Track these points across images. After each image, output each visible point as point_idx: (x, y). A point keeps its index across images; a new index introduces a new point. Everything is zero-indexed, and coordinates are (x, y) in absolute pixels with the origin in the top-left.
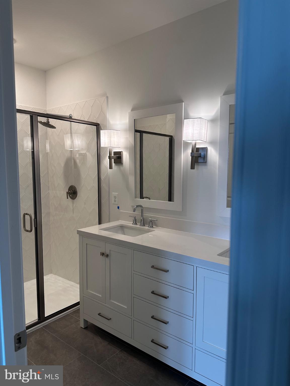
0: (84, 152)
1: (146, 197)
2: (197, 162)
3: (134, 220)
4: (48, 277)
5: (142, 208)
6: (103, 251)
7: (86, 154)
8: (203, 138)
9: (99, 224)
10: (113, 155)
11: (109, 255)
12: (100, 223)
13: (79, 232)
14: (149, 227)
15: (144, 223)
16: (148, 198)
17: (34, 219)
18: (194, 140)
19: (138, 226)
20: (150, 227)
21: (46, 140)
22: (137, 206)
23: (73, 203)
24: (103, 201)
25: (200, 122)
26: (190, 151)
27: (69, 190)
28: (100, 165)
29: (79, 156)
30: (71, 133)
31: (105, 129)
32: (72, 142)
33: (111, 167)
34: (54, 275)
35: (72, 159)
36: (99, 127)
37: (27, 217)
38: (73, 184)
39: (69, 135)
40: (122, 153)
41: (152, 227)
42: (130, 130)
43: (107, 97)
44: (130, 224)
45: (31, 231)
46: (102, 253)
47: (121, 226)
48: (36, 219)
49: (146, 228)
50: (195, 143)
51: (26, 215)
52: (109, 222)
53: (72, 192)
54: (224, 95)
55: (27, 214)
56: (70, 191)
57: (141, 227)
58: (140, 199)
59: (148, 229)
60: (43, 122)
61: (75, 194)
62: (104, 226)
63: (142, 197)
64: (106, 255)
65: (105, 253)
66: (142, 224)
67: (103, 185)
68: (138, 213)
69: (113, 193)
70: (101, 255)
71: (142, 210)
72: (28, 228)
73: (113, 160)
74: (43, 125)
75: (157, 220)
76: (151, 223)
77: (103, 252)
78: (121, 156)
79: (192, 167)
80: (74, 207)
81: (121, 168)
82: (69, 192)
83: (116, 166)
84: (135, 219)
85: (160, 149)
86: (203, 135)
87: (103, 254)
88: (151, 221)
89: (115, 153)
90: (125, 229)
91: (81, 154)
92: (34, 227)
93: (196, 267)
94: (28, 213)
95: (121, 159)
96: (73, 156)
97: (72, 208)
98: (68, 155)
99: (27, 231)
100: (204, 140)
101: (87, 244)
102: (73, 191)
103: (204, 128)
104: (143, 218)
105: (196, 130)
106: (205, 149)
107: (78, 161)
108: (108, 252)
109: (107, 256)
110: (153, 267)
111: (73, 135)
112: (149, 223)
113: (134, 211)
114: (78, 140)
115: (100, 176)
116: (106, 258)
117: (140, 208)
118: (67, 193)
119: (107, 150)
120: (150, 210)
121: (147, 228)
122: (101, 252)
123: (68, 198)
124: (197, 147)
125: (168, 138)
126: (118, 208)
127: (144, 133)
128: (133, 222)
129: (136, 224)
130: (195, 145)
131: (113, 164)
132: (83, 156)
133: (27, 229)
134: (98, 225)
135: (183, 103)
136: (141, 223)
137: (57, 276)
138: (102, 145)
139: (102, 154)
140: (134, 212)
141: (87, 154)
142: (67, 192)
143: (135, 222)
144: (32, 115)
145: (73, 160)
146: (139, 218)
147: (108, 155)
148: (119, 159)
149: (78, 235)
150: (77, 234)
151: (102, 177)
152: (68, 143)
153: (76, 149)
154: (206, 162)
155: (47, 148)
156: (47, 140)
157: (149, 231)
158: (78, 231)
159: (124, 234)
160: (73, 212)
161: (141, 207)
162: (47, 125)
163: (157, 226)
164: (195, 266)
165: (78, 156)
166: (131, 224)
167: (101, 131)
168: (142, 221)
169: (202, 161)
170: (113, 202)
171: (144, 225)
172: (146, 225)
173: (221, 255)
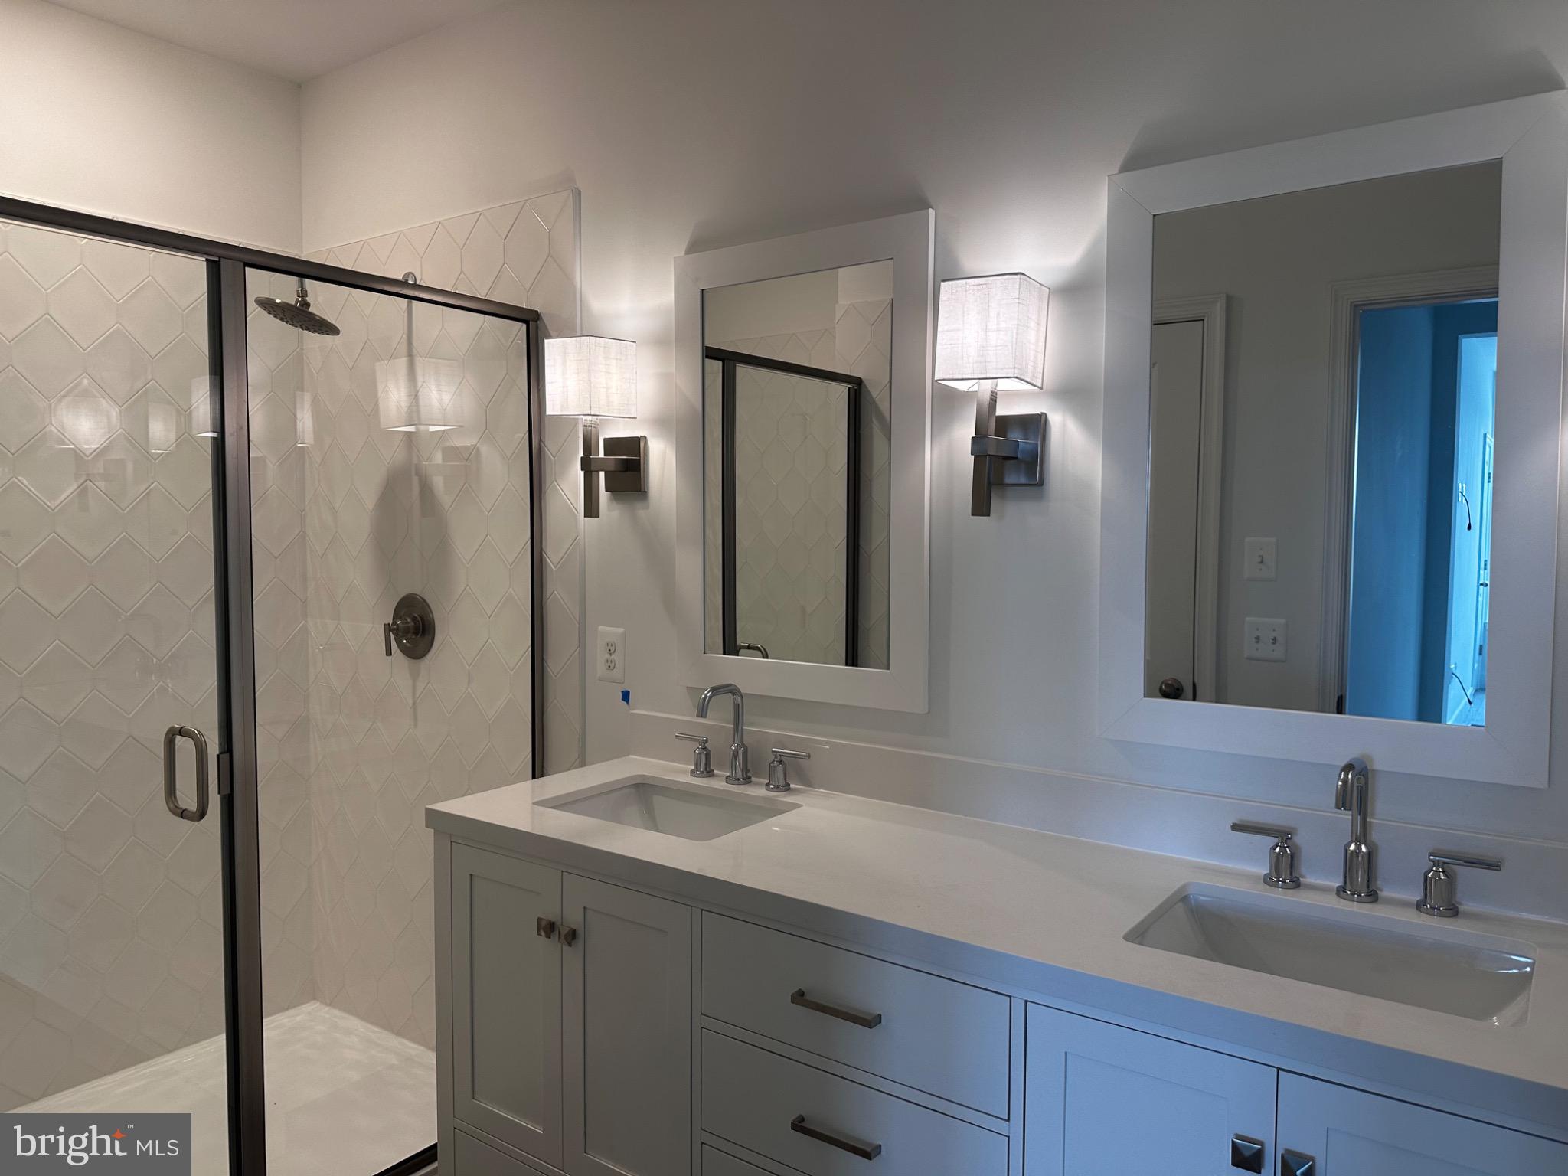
0: (469, 441)
1: (749, 647)
2: (1002, 484)
3: (700, 754)
4: (298, 1018)
5: (739, 699)
6: (551, 913)
7: (478, 449)
8: (1030, 368)
9: (534, 777)
10: (601, 454)
11: (580, 932)
12: (538, 769)
13: (434, 818)
14: (772, 791)
15: (745, 769)
16: (757, 648)
17: (218, 756)
18: (988, 376)
19: (718, 784)
20: (777, 787)
21: (298, 393)
22: (713, 689)
23: (415, 676)
24: (554, 666)
25: (1016, 294)
26: (965, 431)
27: (396, 616)
28: (540, 499)
29: (444, 460)
30: (410, 356)
31: (568, 330)
32: (415, 396)
33: (591, 509)
34: (327, 1009)
35: (413, 473)
36: (537, 328)
37: (185, 747)
38: (416, 590)
39: (403, 362)
40: (642, 444)
41: (786, 788)
42: (679, 339)
43: (577, 194)
44: (679, 772)
45: (201, 813)
46: (543, 923)
47: (637, 786)
48: (228, 755)
49: (758, 791)
50: (989, 395)
51: (178, 738)
52: (583, 764)
53: (411, 624)
54: (1125, 168)
55: (181, 732)
56: (400, 619)
57: (735, 788)
58: (724, 653)
59: (765, 798)
60: (278, 301)
61: (424, 632)
62: (557, 784)
63: (730, 646)
64: (563, 933)
65: (559, 923)
66: (739, 773)
67: (556, 592)
68: (719, 719)
69: (601, 628)
70: (543, 933)
71: (737, 706)
72: (188, 799)
73: (602, 474)
74: (282, 319)
75: (809, 757)
76: (780, 768)
77: (553, 920)
78: (640, 460)
79: (981, 506)
80: (418, 693)
81: (641, 513)
82: (394, 623)
83: (615, 505)
84: (704, 748)
85: (806, 438)
86: (1032, 353)
87: (549, 928)
88: (781, 762)
89: (612, 445)
90: (658, 800)
91: (453, 453)
92: (219, 793)
93: (1024, 1002)
94: (188, 726)
95: (639, 470)
96: (415, 461)
97: (411, 703)
98: (393, 455)
99: (183, 814)
100: (1034, 377)
101: (471, 875)
102: (414, 619)
103: (1032, 324)
104: (743, 744)
105: (999, 330)
106: (1035, 424)
107: (438, 482)
108: (573, 918)
109: (572, 936)
110: (799, 997)
111: (419, 362)
112: (772, 769)
113: (702, 713)
114: (439, 385)
115: (541, 549)
116: (566, 947)
117: (727, 701)
118: (388, 629)
119: (577, 431)
120: (776, 706)
121: (762, 792)
122: (540, 920)
123: (389, 653)
124: (1001, 411)
125: (841, 390)
126: (626, 696)
127: (741, 362)
128: (697, 765)
129: (709, 773)
130: (993, 400)
131: (604, 496)
132: (465, 461)
133: (181, 806)
134: (529, 784)
135: (932, 212)
136: (731, 769)
137: (336, 1012)
138: (552, 407)
139: (551, 448)
140: (701, 717)
141: (484, 449)
142: (387, 626)
143: (706, 764)
144: (217, 259)
145: (415, 480)
146: (723, 743)
147: (581, 454)
148: (628, 473)
149: (433, 830)
150: (427, 826)
151: (552, 557)
152: (394, 397)
153: (432, 429)
154: (1041, 484)
155: (299, 425)
156: (302, 390)
157: (773, 810)
158: (429, 812)
159: (653, 823)
160: (415, 719)
161: (734, 694)
162: (300, 316)
163: (808, 782)
164: (1020, 995)
165: (438, 458)
166: (684, 772)
167: (546, 341)
168: (736, 756)
169: (1023, 480)
170: (601, 669)
171: (747, 780)
172: (755, 777)
173: (1139, 935)
